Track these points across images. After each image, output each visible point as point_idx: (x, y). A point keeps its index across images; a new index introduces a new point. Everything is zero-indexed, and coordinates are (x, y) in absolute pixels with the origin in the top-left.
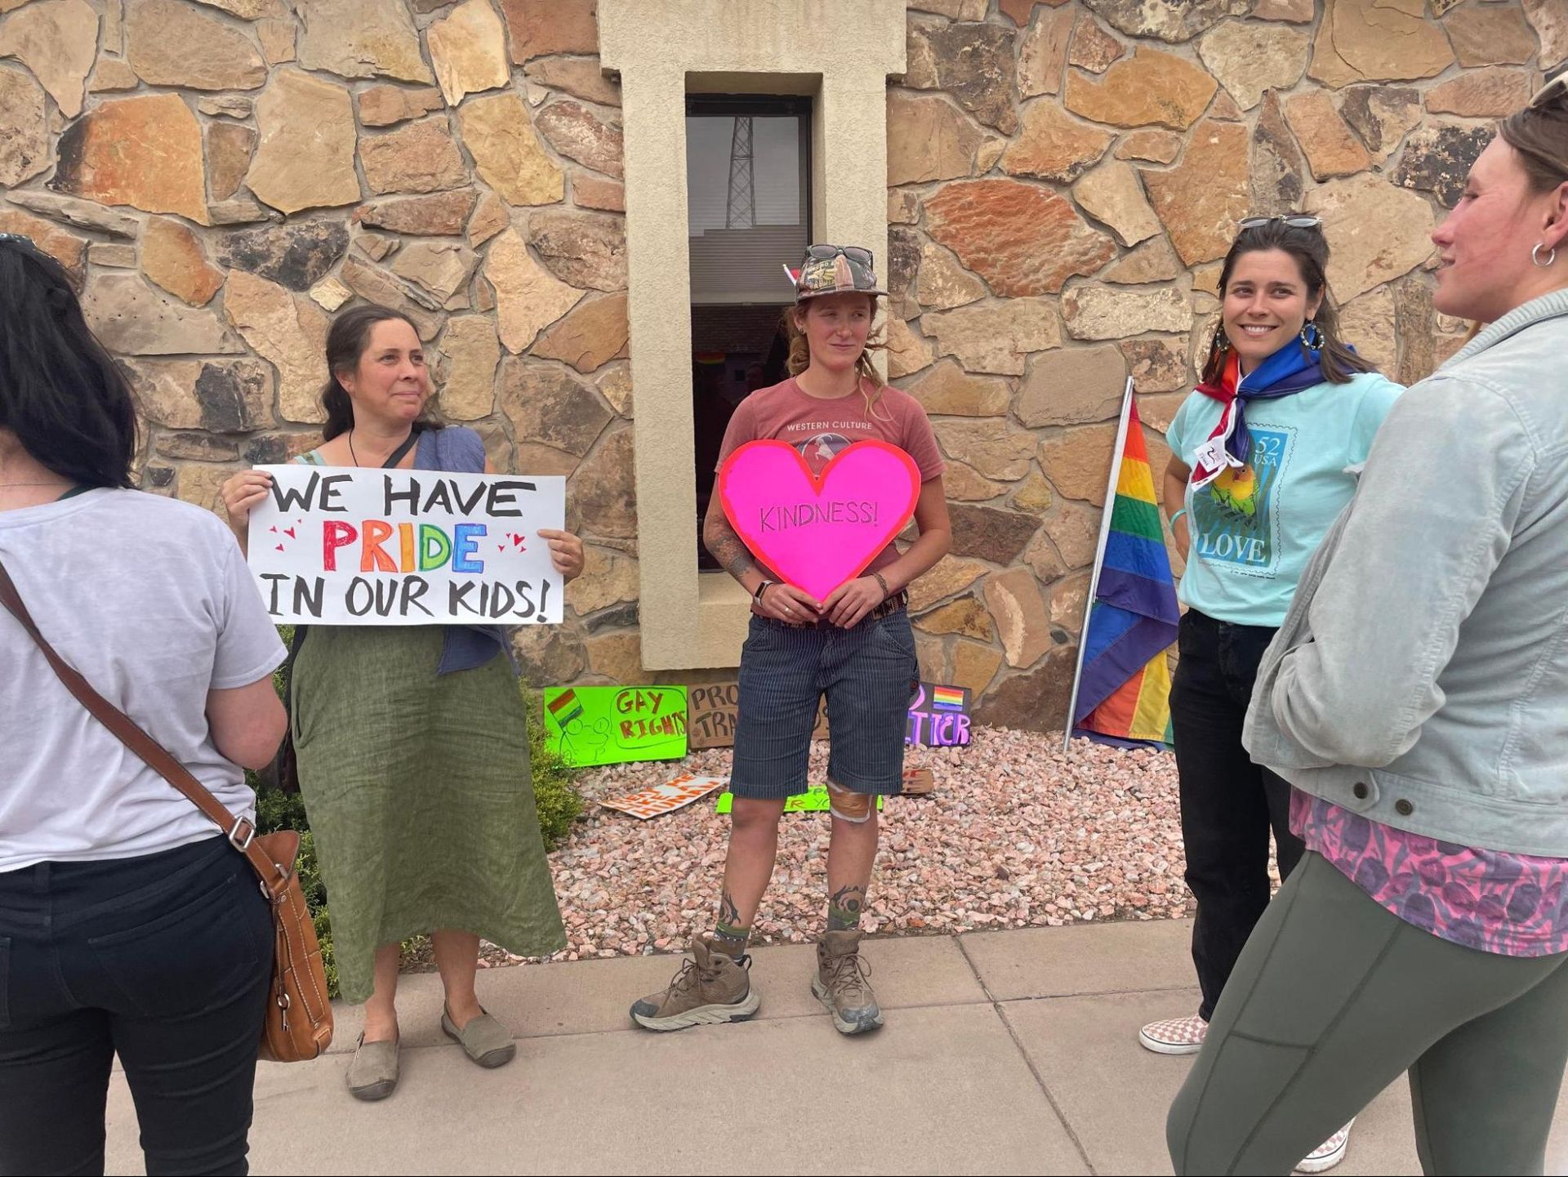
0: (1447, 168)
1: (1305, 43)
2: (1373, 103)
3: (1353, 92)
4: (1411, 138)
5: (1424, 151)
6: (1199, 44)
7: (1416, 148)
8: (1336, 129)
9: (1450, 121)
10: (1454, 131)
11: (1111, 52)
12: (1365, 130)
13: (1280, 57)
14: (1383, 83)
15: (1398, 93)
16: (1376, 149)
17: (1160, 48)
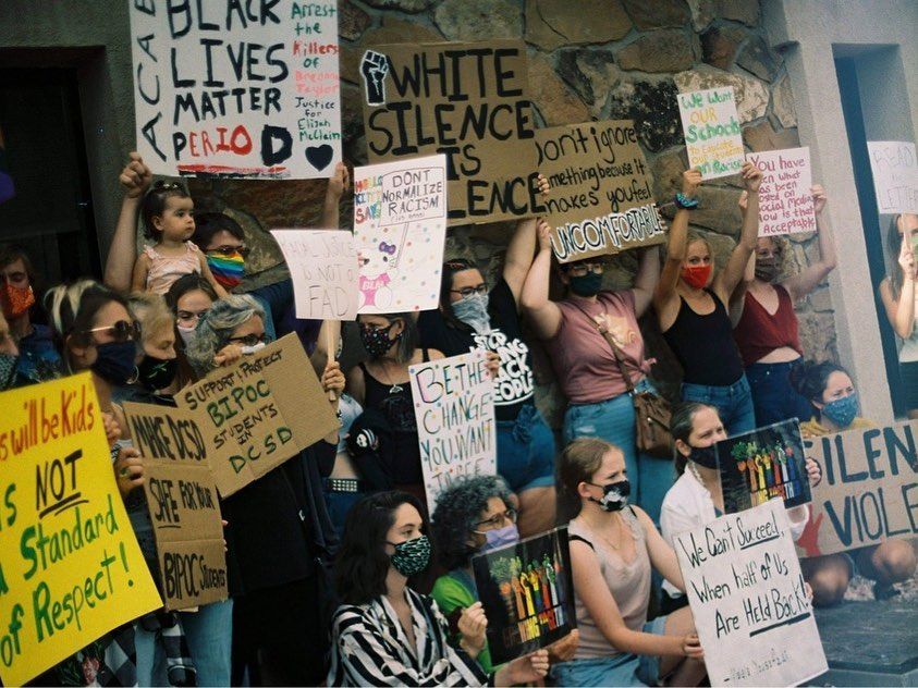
0: (648, 118)
1: (518, 13)
2: (580, 63)
3: (564, 55)
4: (614, 93)
5: (627, 103)
6: (434, 14)
7: (621, 101)
8: (556, 86)
9: (641, 77)
10: (645, 85)
11: (362, 22)
12: (580, 87)
13: (501, 24)
14: (583, 46)
15: (598, 54)
16: (592, 103)
17: (402, 17)
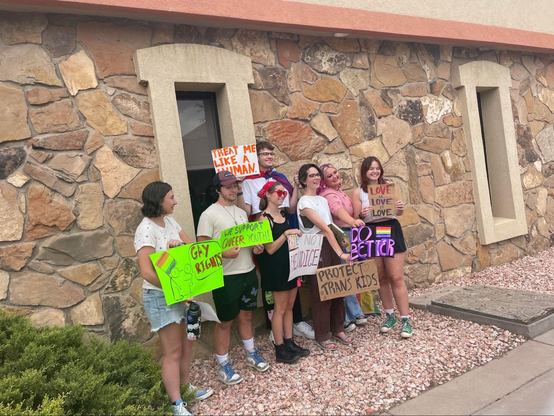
0: (411, 113)
1: (368, 75)
2: (389, 93)
3: (383, 90)
4: (400, 104)
5: (404, 108)
6: (339, 75)
7: (402, 107)
8: (380, 102)
9: (409, 98)
10: (410, 101)
11: (315, 78)
12: (388, 102)
13: (362, 79)
14: (390, 87)
15: (394, 90)
16: (392, 108)
17: (328, 76)
